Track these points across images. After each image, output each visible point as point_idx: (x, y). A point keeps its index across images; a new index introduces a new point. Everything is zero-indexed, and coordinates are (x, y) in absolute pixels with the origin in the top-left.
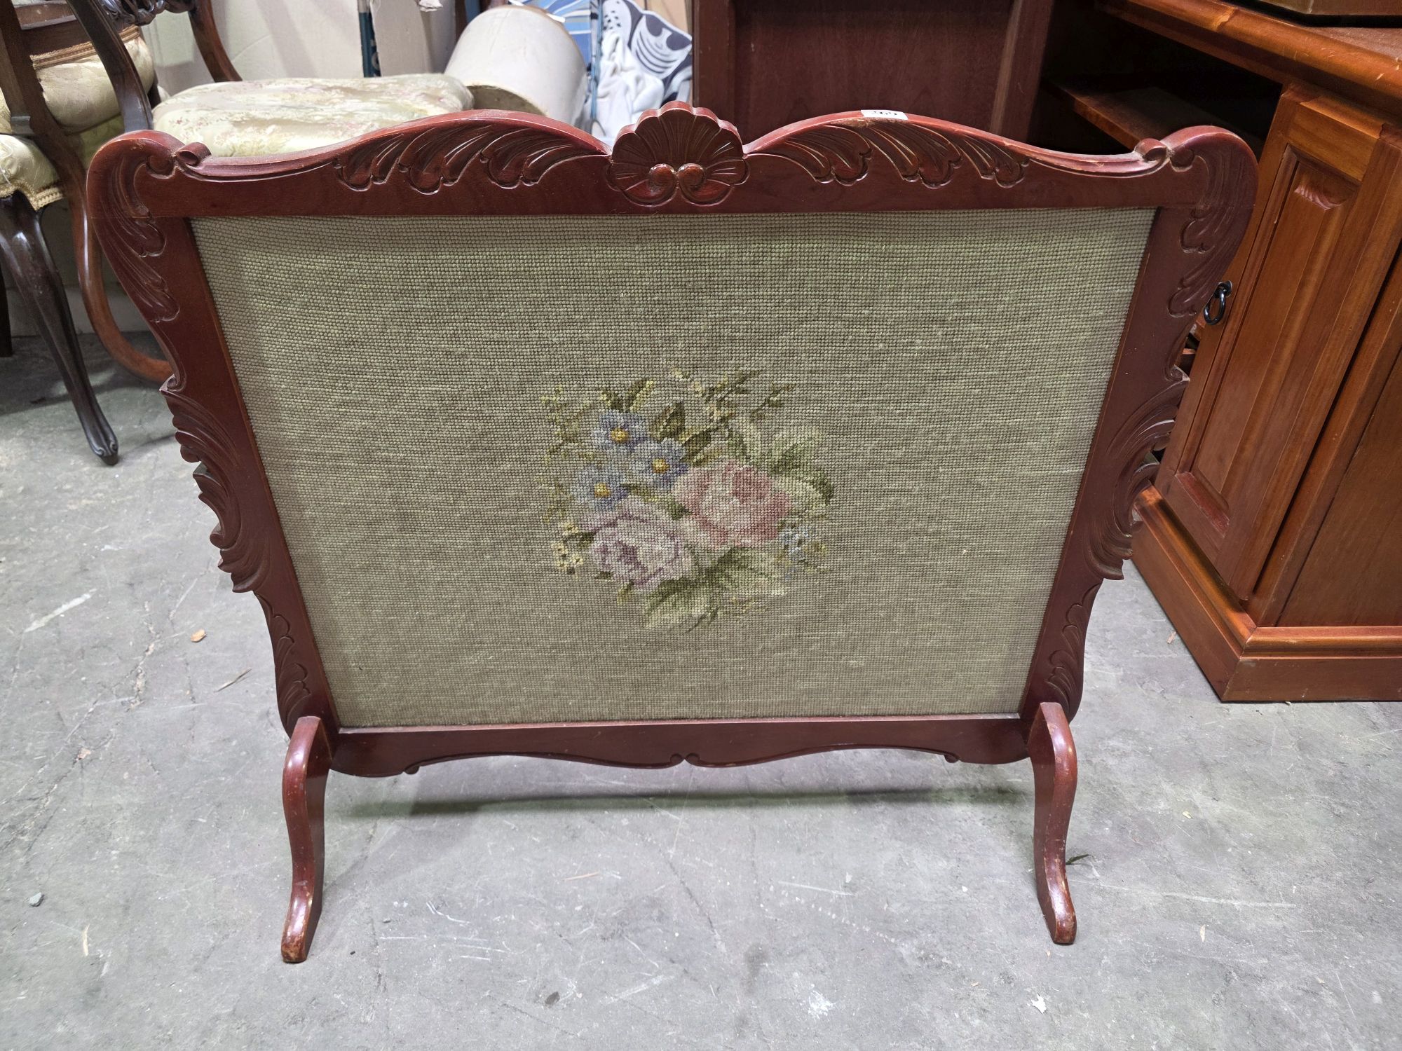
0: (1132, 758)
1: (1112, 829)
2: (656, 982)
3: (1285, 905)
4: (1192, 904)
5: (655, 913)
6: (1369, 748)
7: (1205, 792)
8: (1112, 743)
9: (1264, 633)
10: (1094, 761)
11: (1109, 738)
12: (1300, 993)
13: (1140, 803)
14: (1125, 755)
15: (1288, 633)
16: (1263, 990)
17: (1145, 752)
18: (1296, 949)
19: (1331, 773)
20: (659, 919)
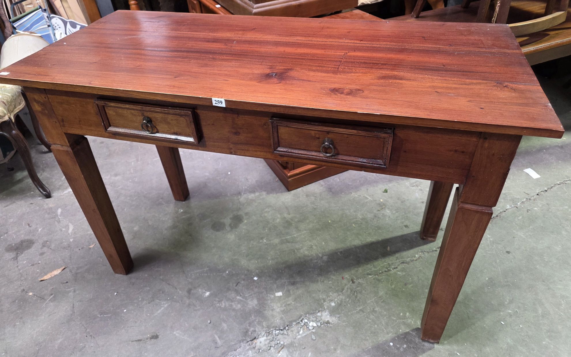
0: (271, 212)
1: (267, 230)
2: (166, 306)
3: (305, 232)
4: (286, 239)
5: (161, 292)
6: (321, 191)
7: (287, 214)
8: (266, 210)
9: (291, 172)
10: (262, 216)
11: (265, 209)
12: (309, 249)
13: (273, 222)
14: (269, 212)
15: (297, 171)
16: (302, 251)
17: (273, 209)
18: (307, 240)
19: (313, 199)
20: (163, 293)
